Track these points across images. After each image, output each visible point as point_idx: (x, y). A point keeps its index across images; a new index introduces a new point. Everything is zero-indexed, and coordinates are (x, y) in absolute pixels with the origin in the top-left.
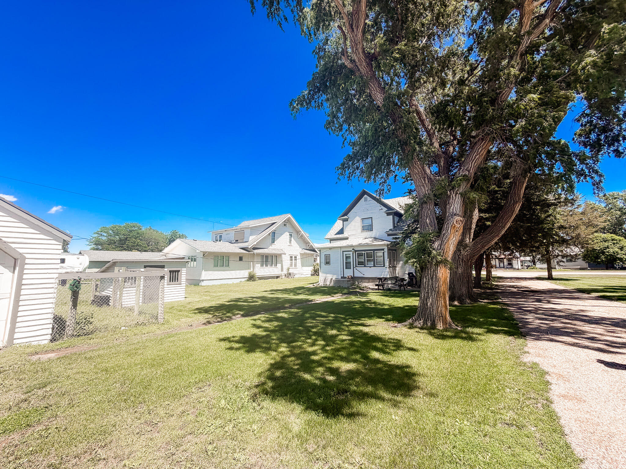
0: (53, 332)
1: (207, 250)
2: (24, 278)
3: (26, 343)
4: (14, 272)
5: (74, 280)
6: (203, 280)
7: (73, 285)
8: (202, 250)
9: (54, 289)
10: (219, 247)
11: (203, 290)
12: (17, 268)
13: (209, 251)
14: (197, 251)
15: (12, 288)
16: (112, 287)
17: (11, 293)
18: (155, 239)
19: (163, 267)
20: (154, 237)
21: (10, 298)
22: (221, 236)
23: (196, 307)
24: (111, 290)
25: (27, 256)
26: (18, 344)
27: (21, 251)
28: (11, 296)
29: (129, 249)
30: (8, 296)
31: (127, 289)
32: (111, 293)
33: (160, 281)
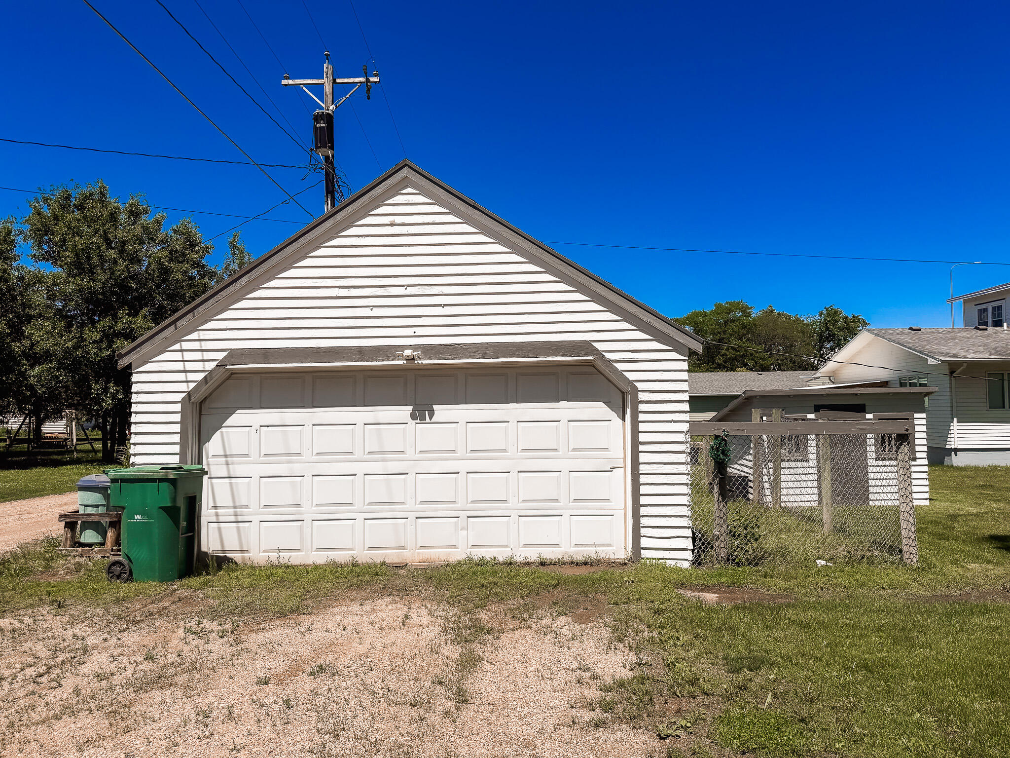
0: (694, 546)
1: (962, 358)
2: (640, 429)
3: (659, 559)
4: (624, 419)
5: (717, 437)
6: (956, 450)
7: (717, 450)
8: (946, 358)
9: (685, 455)
10: (1001, 344)
11: (968, 481)
12: (629, 411)
13: (970, 357)
14: (931, 361)
15: (624, 448)
16: (750, 457)
17: (624, 458)
18: (785, 337)
19: (861, 409)
20: (780, 332)
21: (625, 467)
22: (999, 308)
23: (986, 532)
24: (750, 464)
25: (640, 386)
26: (647, 558)
27: (631, 376)
28: (625, 462)
29: (729, 365)
30: (620, 463)
31: (792, 464)
32: (751, 471)
33: (898, 448)
